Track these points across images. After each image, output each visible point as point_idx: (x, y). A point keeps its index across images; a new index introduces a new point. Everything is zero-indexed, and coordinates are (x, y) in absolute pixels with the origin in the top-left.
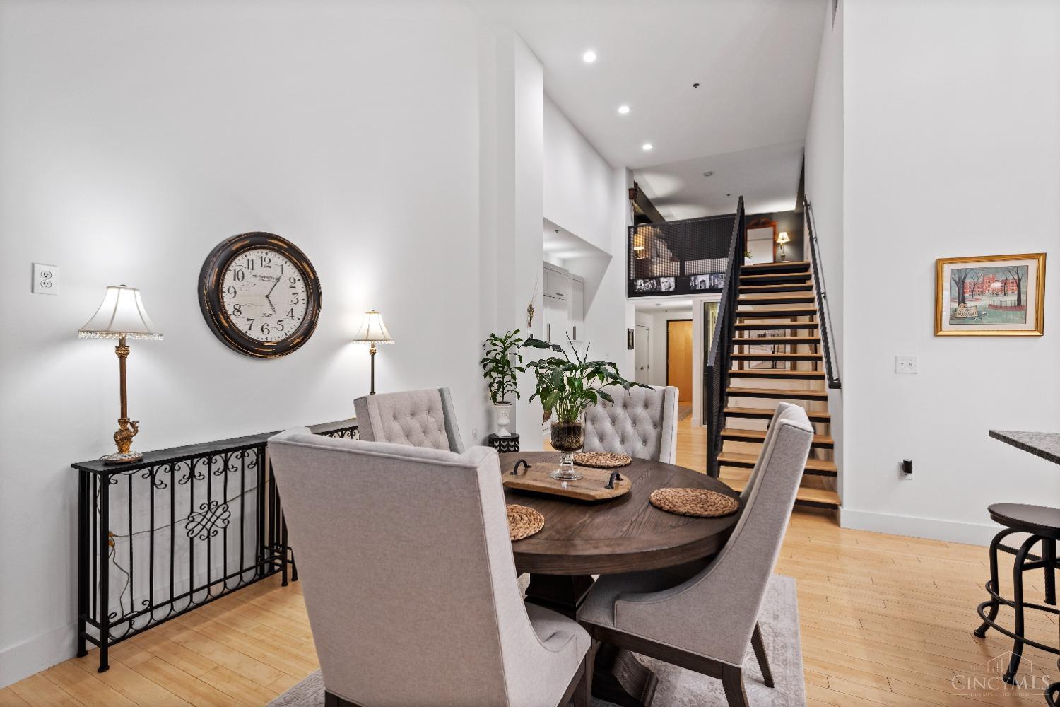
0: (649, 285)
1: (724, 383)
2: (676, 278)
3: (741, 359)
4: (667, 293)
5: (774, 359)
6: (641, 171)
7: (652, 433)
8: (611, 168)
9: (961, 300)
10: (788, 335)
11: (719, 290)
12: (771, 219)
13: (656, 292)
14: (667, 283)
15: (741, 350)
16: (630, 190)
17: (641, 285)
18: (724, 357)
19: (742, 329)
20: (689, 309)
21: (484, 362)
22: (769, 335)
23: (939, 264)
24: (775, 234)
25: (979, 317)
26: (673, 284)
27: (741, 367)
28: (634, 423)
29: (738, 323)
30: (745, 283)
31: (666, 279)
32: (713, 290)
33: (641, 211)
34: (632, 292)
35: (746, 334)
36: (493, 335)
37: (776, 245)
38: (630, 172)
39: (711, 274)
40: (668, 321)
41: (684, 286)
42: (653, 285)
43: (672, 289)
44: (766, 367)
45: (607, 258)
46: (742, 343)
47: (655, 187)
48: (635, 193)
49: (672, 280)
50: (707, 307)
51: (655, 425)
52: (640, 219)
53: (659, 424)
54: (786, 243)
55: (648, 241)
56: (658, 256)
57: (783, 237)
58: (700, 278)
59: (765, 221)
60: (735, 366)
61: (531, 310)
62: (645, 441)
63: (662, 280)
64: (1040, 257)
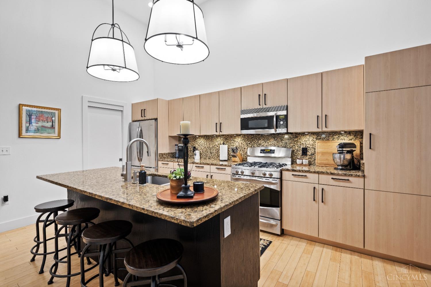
9: (30, 123)
23: (20, 106)
25: (38, 130)
64: (59, 110)
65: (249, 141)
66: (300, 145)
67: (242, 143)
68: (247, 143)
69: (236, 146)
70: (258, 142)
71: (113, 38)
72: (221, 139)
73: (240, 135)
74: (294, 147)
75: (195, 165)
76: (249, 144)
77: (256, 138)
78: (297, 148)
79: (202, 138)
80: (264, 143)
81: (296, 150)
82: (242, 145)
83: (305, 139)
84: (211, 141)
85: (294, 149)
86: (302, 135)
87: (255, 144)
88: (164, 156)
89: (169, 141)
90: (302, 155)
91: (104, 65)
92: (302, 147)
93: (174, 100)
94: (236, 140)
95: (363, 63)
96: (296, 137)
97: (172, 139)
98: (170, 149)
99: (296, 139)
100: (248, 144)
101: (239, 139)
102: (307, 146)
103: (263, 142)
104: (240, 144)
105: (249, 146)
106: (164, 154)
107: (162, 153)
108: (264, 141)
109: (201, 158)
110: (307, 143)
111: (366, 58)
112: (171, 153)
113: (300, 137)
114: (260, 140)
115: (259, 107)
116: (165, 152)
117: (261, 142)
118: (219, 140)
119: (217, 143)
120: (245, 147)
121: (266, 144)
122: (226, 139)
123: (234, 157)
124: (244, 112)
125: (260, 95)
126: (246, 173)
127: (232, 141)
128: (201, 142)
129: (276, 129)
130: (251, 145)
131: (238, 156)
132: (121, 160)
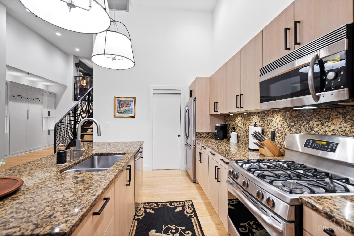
9: (120, 108)
16: (76, 63)
17: (79, 97)
23: (115, 98)
25: (123, 112)
34: (76, 100)
38: (76, 57)
45: (66, 87)
48: (78, 65)
64: (135, 98)
65: (291, 122)
67: (281, 125)
68: (290, 125)
69: (274, 129)
70: (308, 123)
71: (114, 31)
72: (257, 118)
76: (293, 126)
77: (304, 117)
79: (240, 117)
80: (320, 126)
82: (282, 129)
84: (248, 121)
87: (302, 127)
88: (202, 135)
89: (210, 120)
91: (123, 57)
97: (213, 118)
100: (291, 127)
103: (318, 125)
104: (280, 127)
105: (292, 131)
106: (203, 133)
107: (200, 132)
108: (319, 123)
109: (238, 142)
112: (212, 133)
114: (312, 119)
115: (288, 52)
116: (205, 131)
117: (314, 123)
118: (255, 119)
119: (253, 124)
120: (287, 132)
121: (324, 130)
122: (262, 118)
123: (260, 146)
124: (263, 71)
125: (289, 29)
126: (240, 181)
127: (269, 121)
128: (239, 121)
129: (317, 94)
130: (295, 130)
131: (265, 146)
132: (179, 136)
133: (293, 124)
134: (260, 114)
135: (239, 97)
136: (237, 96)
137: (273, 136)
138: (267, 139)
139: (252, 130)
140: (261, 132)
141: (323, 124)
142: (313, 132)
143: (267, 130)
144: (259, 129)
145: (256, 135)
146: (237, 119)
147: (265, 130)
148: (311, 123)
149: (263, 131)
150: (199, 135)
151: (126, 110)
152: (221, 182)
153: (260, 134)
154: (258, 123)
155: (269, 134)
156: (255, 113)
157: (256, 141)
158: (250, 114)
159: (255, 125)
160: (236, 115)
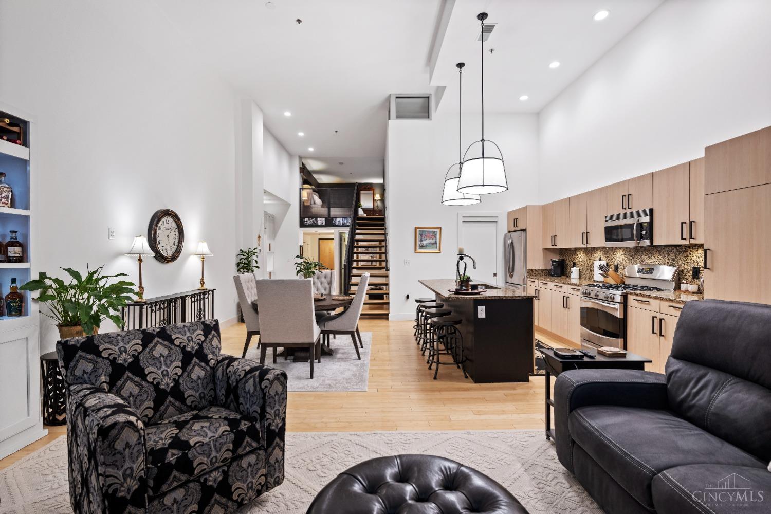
0: (311, 221)
1: (350, 272)
2: (326, 219)
3: (358, 261)
4: (321, 226)
5: (372, 261)
6: (306, 158)
7: (328, 286)
8: (291, 155)
9: (421, 241)
10: (378, 250)
11: (348, 226)
12: (372, 187)
13: (315, 225)
14: (321, 221)
15: (357, 257)
16: (300, 168)
17: (307, 221)
18: (350, 260)
19: (358, 247)
20: (332, 234)
21: (238, 265)
22: (370, 250)
23: (416, 228)
24: (374, 194)
25: (426, 247)
26: (324, 222)
27: (357, 264)
28: (321, 284)
29: (355, 245)
30: (360, 225)
31: (320, 219)
32: (344, 225)
33: (305, 177)
34: (302, 225)
35: (360, 250)
36: (241, 250)
37: (374, 200)
38: (300, 158)
39: (343, 218)
40: (319, 239)
41: (330, 223)
42: (313, 221)
43: (324, 224)
44: (369, 264)
45: (288, 205)
46: (358, 254)
47: (313, 165)
48: (303, 169)
49: (324, 219)
50: (341, 235)
51: (329, 284)
52: (305, 182)
53: (330, 283)
54: (379, 200)
55: (309, 195)
56: (315, 203)
57: (378, 197)
58: (338, 219)
59: (369, 187)
60: (355, 264)
61: (259, 237)
62: (325, 290)
63: (318, 219)
64: (440, 228)
65: (631, 256)
66: (691, 263)
67: (623, 259)
68: (629, 258)
69: (617, 262)
70: (641, 257)
72: (601, 253)
73: (621, 248)
74: (683, 265)
75: (570, 286)
76: (631, 259)
77: (639, 252)
78: (686, 267)
79: (582, 252)
81: (685, 270)
82: (623, 262)
83: (696, 255)
84: (591, 255)
85: (683, 269)
86: (693, 248)
88: (535, 273)
89: (544, 255)
90: (693, 278)
92: (693, 266)
93: (552, 203)
94: (616, 254)
95: (702, 154)
96: (686, 251)
97: (547, 252)
98: (545, 265)
99: (686, 255)
101: (621, 253)
102: (700, 264)
103: (647, 258)
105: (631, 263)
106: (536, 270)
107: (532, 269)
108: (648, 256)
109: (580, 278)
110: (699, 261)
111: (706, 148)
112: (548, 270)
113: (691, 251)
115: (624, 211)
116: (537, 268)
117: (644, 257)
118: (599, 254)
119: (598, 258)
120: (627, 264)
121: (650, 261)
122: (606, 253)
123: (605, 276)
124: (608, 219)
125: (625, 196)
126: (592, 295)
127: (613, 256)
128: (581, 256)
129: (638, 241)
130: (633, 262)
131: (609, 276)
132: (495, 275)
133: (631, 258)
134: (604, 250)
135: (585, 235)
136: (583, 233)
137: (616, 269)
138: (611, 271)
139: (597, 263)
140: (606, 265)
141: (649, 258)
142: (644, 263)
143: (612, 264)
144: (603, 263)
145: (601, 268)
146: (578, 253)
147: (609, 264)
148: (643, 257)
149: (607, 264)
150: (531, 273)
151: (430, 243)
152: (570, 309)
153: (605, 266)
154: (602, 257)
155: (613, 266)
156: (599, 248)
157: (602, 272)
158: (594, 249)
159: (600, 259)
160: (577, 250)
